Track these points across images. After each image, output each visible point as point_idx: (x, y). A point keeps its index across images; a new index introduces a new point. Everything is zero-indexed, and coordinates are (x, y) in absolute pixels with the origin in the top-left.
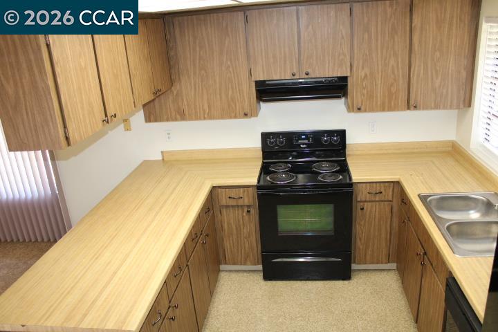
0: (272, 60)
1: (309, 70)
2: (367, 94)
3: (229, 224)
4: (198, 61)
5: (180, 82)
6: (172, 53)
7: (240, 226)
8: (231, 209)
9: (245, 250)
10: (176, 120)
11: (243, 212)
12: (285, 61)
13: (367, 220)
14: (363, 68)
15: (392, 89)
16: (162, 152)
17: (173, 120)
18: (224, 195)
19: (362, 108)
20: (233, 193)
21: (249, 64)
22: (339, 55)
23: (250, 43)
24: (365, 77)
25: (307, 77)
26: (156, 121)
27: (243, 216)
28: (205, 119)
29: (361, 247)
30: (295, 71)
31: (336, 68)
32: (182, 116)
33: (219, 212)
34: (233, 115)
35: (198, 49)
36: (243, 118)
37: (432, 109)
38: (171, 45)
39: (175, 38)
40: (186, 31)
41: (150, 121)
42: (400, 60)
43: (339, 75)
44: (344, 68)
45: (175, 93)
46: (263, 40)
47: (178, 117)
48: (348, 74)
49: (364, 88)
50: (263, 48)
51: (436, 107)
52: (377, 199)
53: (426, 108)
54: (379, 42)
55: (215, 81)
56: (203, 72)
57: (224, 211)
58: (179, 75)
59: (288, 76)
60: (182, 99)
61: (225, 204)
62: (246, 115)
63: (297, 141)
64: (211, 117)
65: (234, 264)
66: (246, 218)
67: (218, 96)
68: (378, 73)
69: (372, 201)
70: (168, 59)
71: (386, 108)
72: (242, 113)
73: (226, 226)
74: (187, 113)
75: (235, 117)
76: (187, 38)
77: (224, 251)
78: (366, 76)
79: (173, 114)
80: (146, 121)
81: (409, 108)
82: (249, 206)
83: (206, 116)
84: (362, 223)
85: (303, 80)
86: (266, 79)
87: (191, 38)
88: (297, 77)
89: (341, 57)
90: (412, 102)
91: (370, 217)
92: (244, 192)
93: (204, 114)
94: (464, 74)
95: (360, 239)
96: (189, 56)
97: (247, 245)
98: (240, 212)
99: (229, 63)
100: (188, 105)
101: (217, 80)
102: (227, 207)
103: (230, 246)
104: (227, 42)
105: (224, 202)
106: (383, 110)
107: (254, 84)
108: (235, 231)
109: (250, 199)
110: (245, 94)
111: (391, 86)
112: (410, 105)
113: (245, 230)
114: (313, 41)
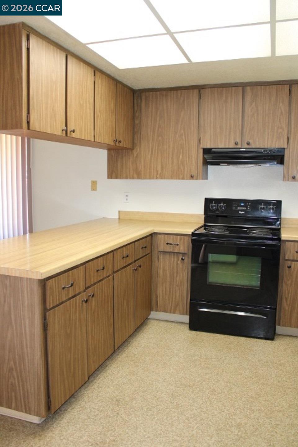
0: (218, 130)
1: (250, 141)
3: (164, 270)
4: (157, 129)
5: (140, 147)
6: (137, 122)
7: (174, 273)
8: (168, 256)
9: (176, 299)
10: (133, 178)
11: (178, 260)
12: (230, 132)
16: (119, 212)
17: (130, 178)
18: (162, 241)
19: (297, 178)
20: (171, 240)
21: (199, 133)
22: (278, 129)
23: (201, 116)
25: (247, 147)
26: (116, 178)
27: (177, 264)
28: (157, 178)
30: (238, 140)
31: (275, 140)
32: (138, 175)
33: (157, 259)
34: (181, 176)
35: (158, 118)
36: (190, 179)
38: (137, 114)
39: (141, 110)
40: (150, 104)
41: (112, 178)
43: (277, 147)
44: (282, 141)
45: (135, 155)
46: (212, 112)
47: (135, 175)
48: (286, 146)
50: (212, 120)
55: (169, 146)
56: (160, 138)
57: (161, 257)
58: (140, 140)
59: (232, 145)
60: (140, 161)
61: (162, 250)
62: (192, 177)
63: (236, 207)
64: (162, 177)
65: (164, 311)
66: (180, 266)
67: (170, 159)
70: (133, 126)
72: (189, 176)
73: (161, 272)
74: (142, 172)
75: (183, 179)
76: (150, 109)
77: (157, 297)
79: (131, 174)
80: (108, 178)
82: (184, 254)
83: (158, 176)
85: (245, 150)
86: (212, 147)
87: (154, 109)
88: (239, 146)
89: (280, 131)
92: (181, 239)
93: (157, 174)
95: (286, 300)
96: (150, 124)
97: (178, 294)
98: (176, 259)
99: (182, 131)
100: (145, 166)
101: (171, 146)
102: (165, 252)
103: (163, 293)
104: (182, 115)
105: (161, 248)
107: (201, 151)
108: (168, 279)
109: (185, 247)
110: (193, 159)
113: (178, 278)
114: (256, 115)
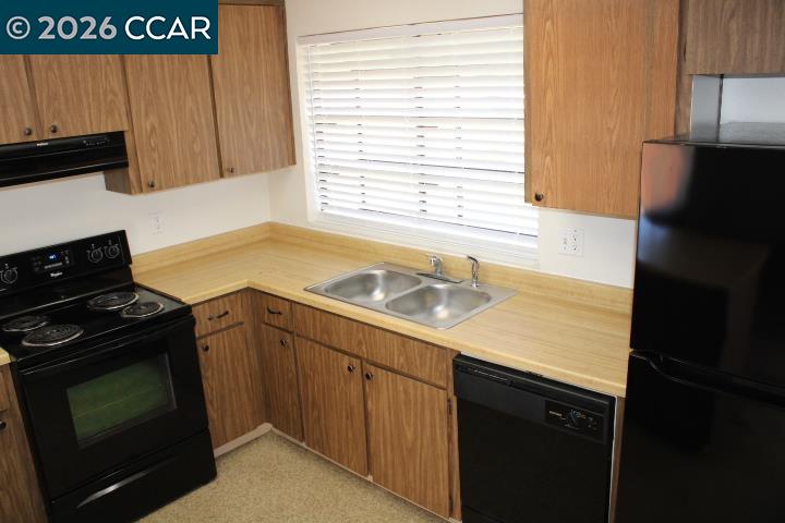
1: (57, 124)
2: (159, 158)
13: (215, 365)
14: (147, 115)
15: (195, 146)
19: (157, 185)
22: (105, 95)
24: (152, 132)
25: (52, 136)
29: (215, 416)
30: (29, 125)
31: (103, 118)
37: (252, 172)
42: (199, 99)
43: (110, 131)
44: (117, 116)
48: (125, 127)
49: (153, 149)
51: (257, 169)
52: (223, 326)
53: (244, 173)
54: (166, 69)
63: (43, 267)
68: (171, 122)
69: (218, 331)
71: (191, 181)
78: (153, 128)
81: (222, 176)
84: (209, 374)
85: (46, 144)
88: (33, 138)
89: (110, 97)
90: (225, 166)
91: (218, 359)
94: (282, 118)
95: (211, 402)
106: (187, 183)
111: (193, 142)
112: (223, 171)
